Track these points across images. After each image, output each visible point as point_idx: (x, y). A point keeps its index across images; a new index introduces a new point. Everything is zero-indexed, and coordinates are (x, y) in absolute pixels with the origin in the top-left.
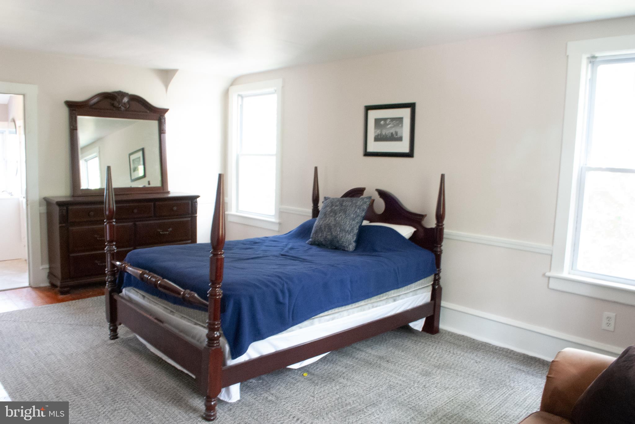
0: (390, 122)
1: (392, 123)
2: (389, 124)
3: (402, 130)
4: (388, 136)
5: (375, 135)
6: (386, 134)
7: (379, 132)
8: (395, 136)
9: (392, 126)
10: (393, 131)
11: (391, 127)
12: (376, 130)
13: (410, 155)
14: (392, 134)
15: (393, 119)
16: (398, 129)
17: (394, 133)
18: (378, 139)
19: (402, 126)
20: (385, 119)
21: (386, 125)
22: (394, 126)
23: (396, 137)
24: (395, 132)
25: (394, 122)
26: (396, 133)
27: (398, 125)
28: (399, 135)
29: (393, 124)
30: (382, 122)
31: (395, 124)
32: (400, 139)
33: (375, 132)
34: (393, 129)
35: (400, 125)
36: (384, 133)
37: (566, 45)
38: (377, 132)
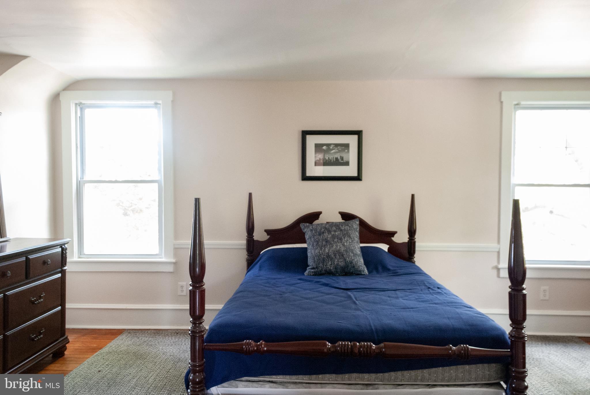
0: (334, 148)
1: (337, 148)
2: (333, 149)
3: (349, 156)
4: (332, 161)
5: (316, 159)
6: (330, 158)
8: (340, 161)
9: (337, 151)
10: (338, 156)
11: (335, 153)
12: (317, 155)
13: (358, 178)
15: (337, 145)
16: (344, 155)
17: (339, 158)
18: (319, 163)
19: (348, 151)
20: (328, 145)
21: (329, 150)
22: (339, 151)
23: (342, 161)
24: (341, 157)
25: (339, 147)
26: (342, 158)
27: (343, 150)
28: (345, 159)
29: (338, 149)
30: (324, 147)
31: (340, 149)
32: (347, 164)
33: (316, 157)
34: (339, 154)
35: (346, 151)
36: (327, 158)
37: (500, 94)
38: (319, 156)
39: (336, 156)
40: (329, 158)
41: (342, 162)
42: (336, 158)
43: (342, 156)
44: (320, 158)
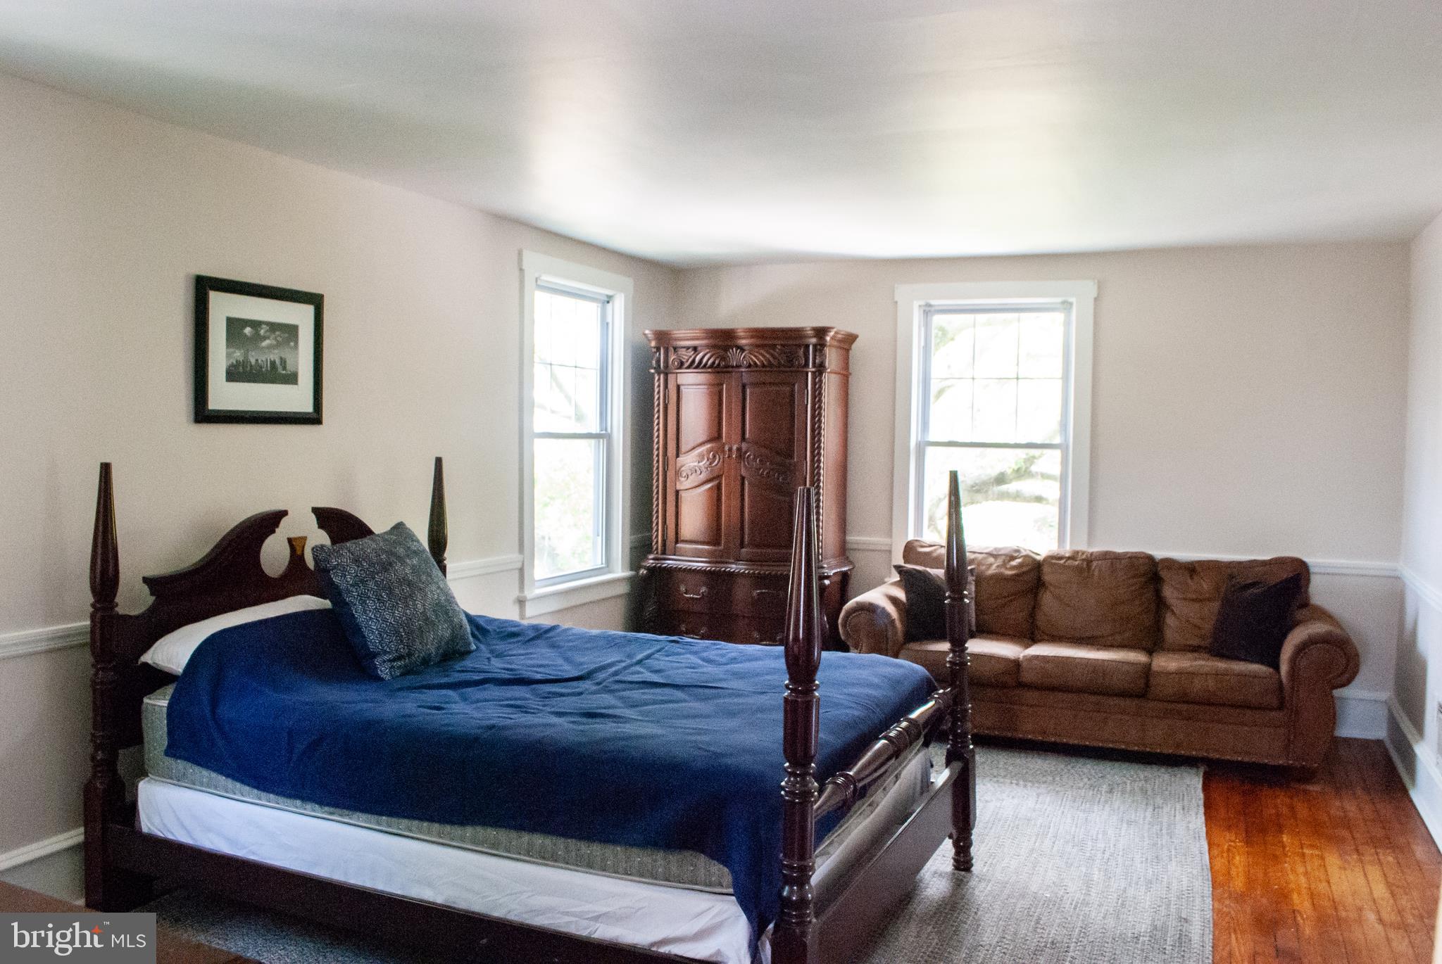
0: (268, 334)
1: (273, 336)
2: (265, 338)
3: (297, 358)
4: (263, 370)
5: (230, 362)
6: (260, 361)
7: (238, 355)
8: (279, 369)
9: (274, 342)
10: (274, 356)
11: (270, 347)
12: (232, 350)
13: (314, 419)
14: (273, 363)
15: (274, 327)
16: (287, 354)
17: (278, 362)
18: (235, 374)
19: (296, 346)
20: (256, 324)
21: (257, 338)
22: (279, 344)
23: (284, 372)
24: (281, 358)
25: (277, 333)
26: (283, 361)
27: (287, 341)
28: (290, 368)
29: (275, 339)
30: (248, 330)
31: (280, 339)
32: (291, 379)
33: (229, 356)
34: (276, 351)
35: (292, 344)
36: (253, 361)
37: (520, 254)
38: (235, 355)
39: (272, 357)
40: (257, 360)
41: (283, 374)
42: (271, 361)
43: (283, 356)
44: (238, 359)
